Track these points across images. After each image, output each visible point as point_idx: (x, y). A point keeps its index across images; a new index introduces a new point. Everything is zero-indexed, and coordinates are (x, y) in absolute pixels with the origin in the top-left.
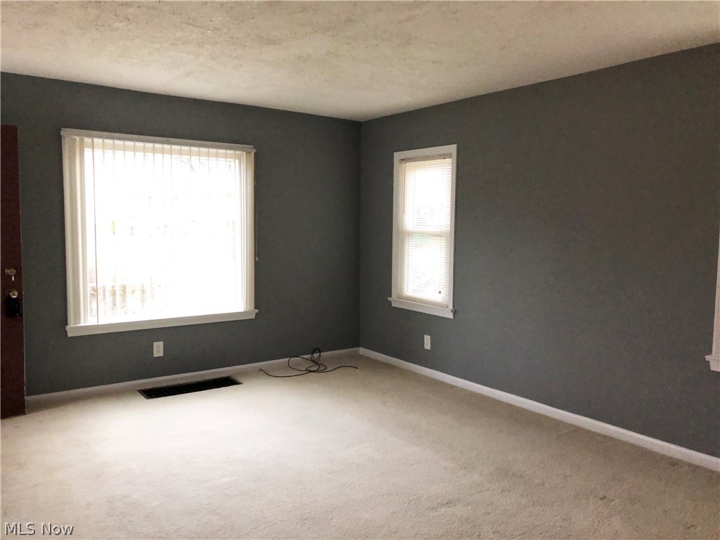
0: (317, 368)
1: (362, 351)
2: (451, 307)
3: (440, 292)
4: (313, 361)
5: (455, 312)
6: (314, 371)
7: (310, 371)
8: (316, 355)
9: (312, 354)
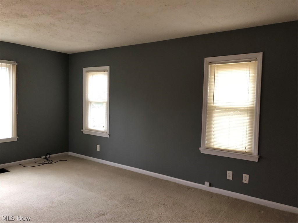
0: (49, 162)
1: (70, 153)
2: (108, 133)
3: (104, 127)
4: (46, 159)
5: (110, 135)
6: (47, 163)
7: (45, 164)
8: (48, 156)
9: (46, 156)
